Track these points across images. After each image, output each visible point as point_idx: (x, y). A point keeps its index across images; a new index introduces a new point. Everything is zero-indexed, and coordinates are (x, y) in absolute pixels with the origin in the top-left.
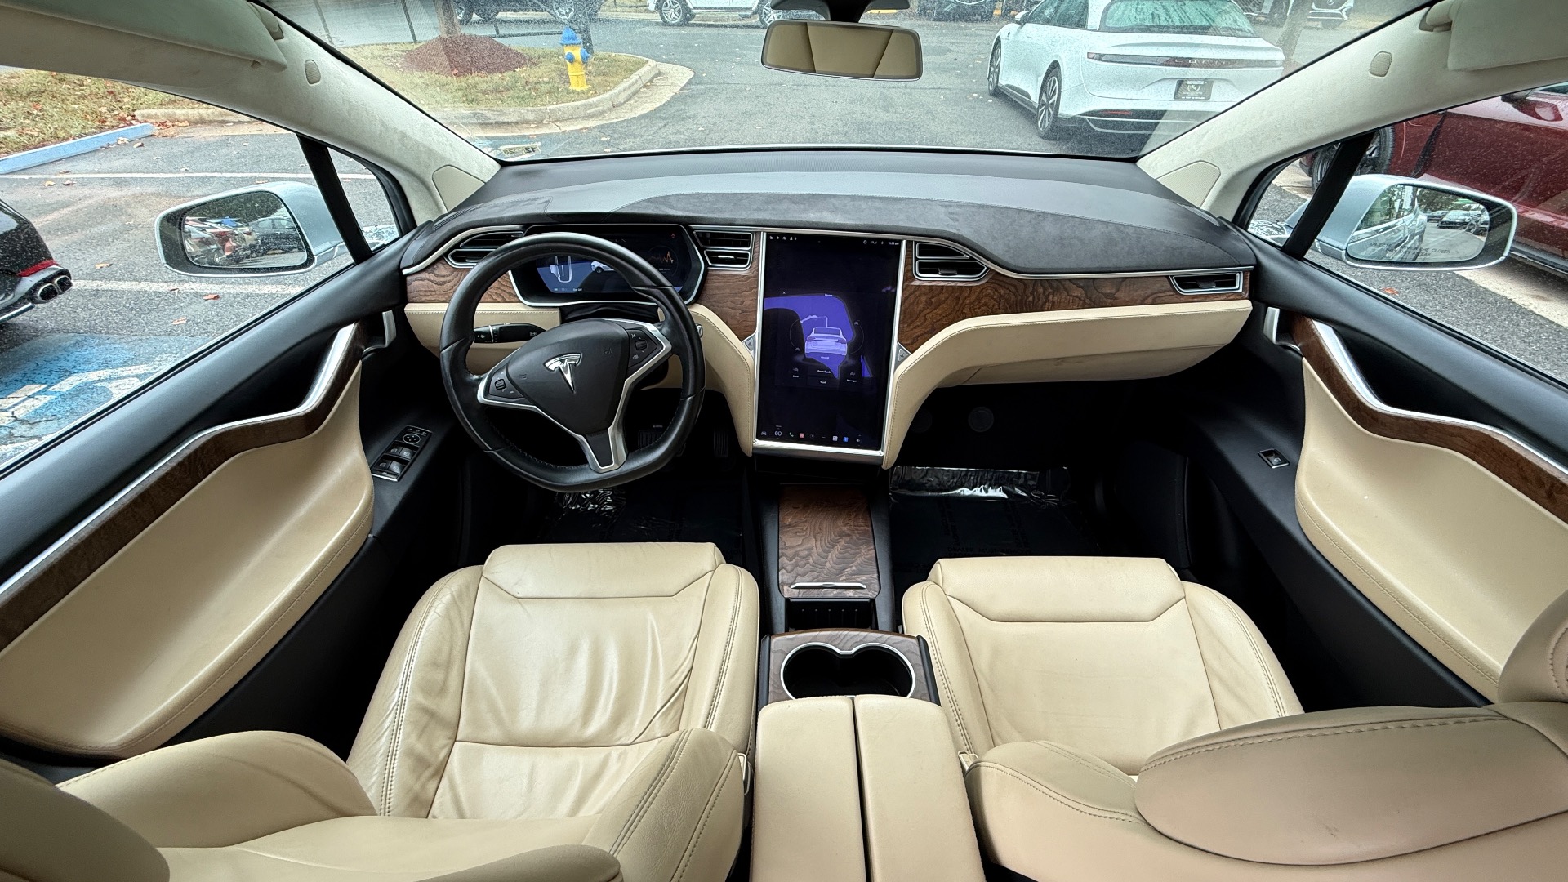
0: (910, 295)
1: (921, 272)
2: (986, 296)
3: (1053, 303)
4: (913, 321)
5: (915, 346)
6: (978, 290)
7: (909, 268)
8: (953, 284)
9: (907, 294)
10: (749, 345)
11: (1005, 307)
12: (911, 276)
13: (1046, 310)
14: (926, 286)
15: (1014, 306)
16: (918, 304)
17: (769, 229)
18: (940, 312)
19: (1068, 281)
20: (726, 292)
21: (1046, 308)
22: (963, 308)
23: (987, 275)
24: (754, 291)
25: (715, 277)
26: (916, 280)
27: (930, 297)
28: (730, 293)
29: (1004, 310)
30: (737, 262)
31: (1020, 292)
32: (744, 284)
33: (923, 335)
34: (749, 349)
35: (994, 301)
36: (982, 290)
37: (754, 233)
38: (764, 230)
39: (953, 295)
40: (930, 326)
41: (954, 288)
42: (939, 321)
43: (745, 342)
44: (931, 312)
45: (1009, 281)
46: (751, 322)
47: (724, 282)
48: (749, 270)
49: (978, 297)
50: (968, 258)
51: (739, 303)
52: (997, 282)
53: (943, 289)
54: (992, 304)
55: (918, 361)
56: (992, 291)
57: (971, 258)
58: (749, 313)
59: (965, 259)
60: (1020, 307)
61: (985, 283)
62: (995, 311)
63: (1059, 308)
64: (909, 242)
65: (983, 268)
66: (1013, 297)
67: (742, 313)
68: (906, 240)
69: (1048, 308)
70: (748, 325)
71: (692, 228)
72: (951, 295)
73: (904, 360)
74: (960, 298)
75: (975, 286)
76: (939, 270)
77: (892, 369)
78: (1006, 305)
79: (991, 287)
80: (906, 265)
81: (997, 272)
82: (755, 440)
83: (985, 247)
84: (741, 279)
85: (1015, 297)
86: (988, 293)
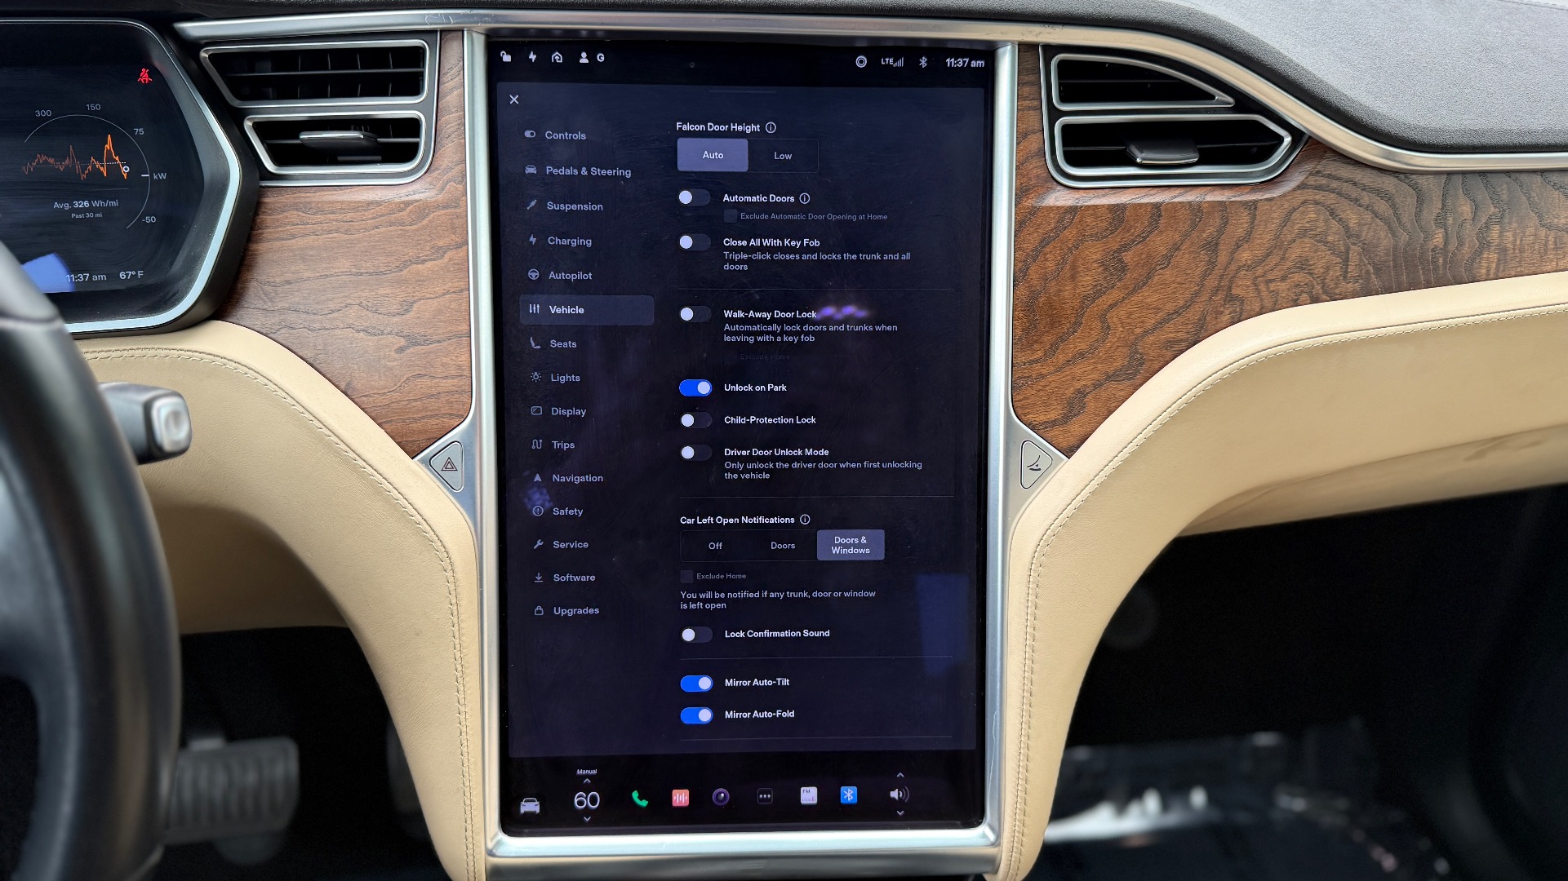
0: (1044, 242)
1: (1072, 160)
2: (1304, 233)
4: (1062, 339)
5: (1075, 428)
6: (1277, 215)
7: (1034, 147)
8: (1191, 197)
9: (1032, 240)
10: (446, 475)
11: (1363, 272)
12: (1038, 176)
13: (1484, 277)
14: (1096, 206)
15: (1389, 266)
16: (1073, 277)
17: (496, 16)
18: (1152, 299)
19: (1538, 178)
20: (337, 271)
21: (1484, 271)
22: (1231, 282)
23: (1299, 163)
24: (450, 259)
25: (284, 212)
26: (1059, 188)
27: (1116, 246)
28: (354, 270)
29: (1361, 281)
30: (379, 158)
31: (1405, 219)
32: (410, 236)
33: (1101, 385)
34: (448, 489)
35: (1329, 253)
36: (1290, 213)
37: (441, 36)
38: (472, 20)
39: (1195, 234)
40: (1124, 350)
41: (1196, 210)
42: (1154, 329)
43: (428, 463)
44: (1124, 299)
45: (1371, 180)
46: (446, 377)
47: (330, 232)
48: (428, 178)
49: (1277, 237)
50: (1229, 104)
51: (394, 308)
52: (1335, 184)
53: (1160, 216)
54: (1321, 264)
55: (1099, 480)
56: (1322, 217)
57: (1244, 102)
58: (437, 344)
59: (1216, 111)
60: (1406, 269)
61: (1294, 190)
62: (1332, 286)
63: (1519, 269)
64: (1026, 50)
65: (1280, 139)
66: (1386, 236)
67: (411, 350)
68: (1013, 43)
69: (1488, 271)
70: (434, 391)
71: (189, 36)
72: (1187, 235)
73: (1041, 484)
74: (1221, 247)
75: (1266, 199)
76: (1134, 150)
77: (997, 521)
78: (1365, 265)
79: (1316, 203)
80: (1022, 136)
81: (1333, 148)
82: (499, 843)
83: (1294, 59)
84: (395, 216)
85: (1390, 235)
86: (1307, 222)
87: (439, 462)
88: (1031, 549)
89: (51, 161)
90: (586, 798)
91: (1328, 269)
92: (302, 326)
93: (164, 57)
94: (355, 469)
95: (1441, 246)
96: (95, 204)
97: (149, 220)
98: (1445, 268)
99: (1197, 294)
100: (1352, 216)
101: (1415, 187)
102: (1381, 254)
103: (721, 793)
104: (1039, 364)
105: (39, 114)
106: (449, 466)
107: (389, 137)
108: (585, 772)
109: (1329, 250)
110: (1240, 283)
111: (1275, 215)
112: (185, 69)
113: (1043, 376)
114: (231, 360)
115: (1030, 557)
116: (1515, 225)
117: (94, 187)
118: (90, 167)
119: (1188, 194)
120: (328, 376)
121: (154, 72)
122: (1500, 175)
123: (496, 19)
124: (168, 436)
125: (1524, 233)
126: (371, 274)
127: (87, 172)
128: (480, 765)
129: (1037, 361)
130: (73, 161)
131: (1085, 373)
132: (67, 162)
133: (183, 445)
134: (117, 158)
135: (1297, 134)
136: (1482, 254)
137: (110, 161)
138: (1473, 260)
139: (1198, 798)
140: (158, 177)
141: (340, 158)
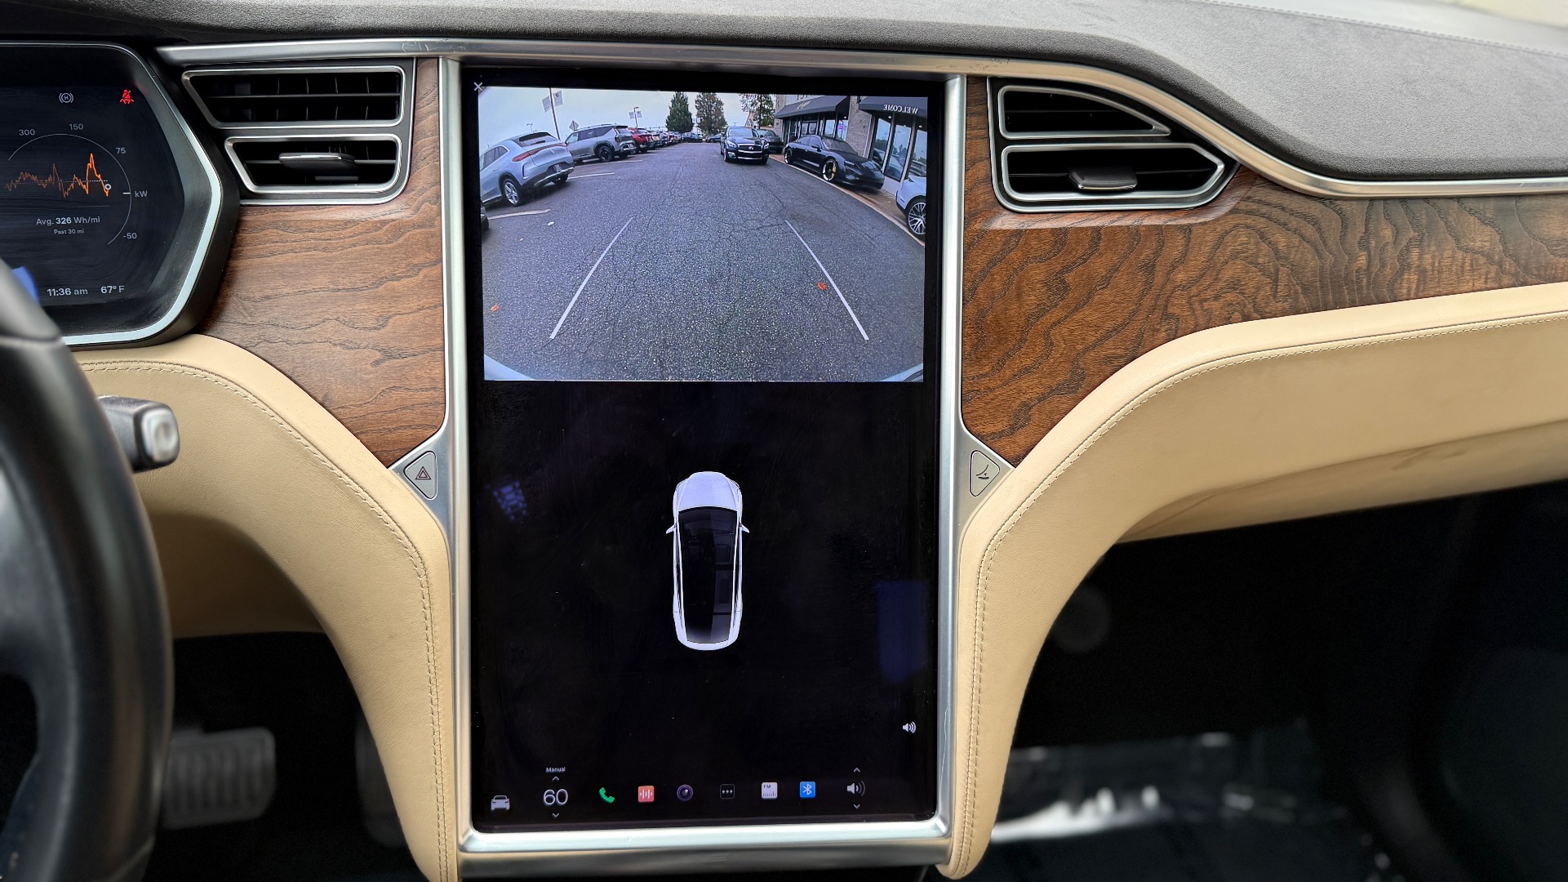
0: (992, 263)
1: (1018, 186)
2: (1235, 256)
3: (1422, 272)
4: (1009, 354)
5: (1021, 438)
6: (1210, 238)
7: (982, 174)
8: (1129, 221)
9: (980, 262)
10: (420, 483)
11: (1292, 291)
12: (985, 201)
13: (1405, 297)
14: (1040, 230)
15: (1316, 287)
16: (1019, 296)
17: (470, 44)
18: (1094, 317)
19: (1455, 204)
20: (315, 287)
21: (1405, 291)
22: (1167, 301)
23: (1231, 188)
24: (425, 276)
25: (263, 230)
26: (1006, 212)
27: (1059, 268)
28: (332, 286)
29: (1290, 300)
30: (356, 178)
31: (1330, 243)
32: (386, 254)
33: (1045, 398)
34: (422, 497)
35: (1260, 274)
36: (1222, 237)
37: (418, 62)
38: (446, 48)
39: (1132, 256)
40: (1067, 366)
41: (1134, 233)
42: (1094, 346)
43: (402, 471)
44: (1066, 317)
45: (1298, 205)
46: (422, 389)
47: (309, 249)
48: (404, 199)
49: (1210, 259)
50: (1166, 133)
51: (370, 324)
52: (1264, 209)
53: (1099, 239)
54: (1252, 284)
55: (1043, 487)
56: (1252, 241)
57: (1180, 131)
58: (412, 358)
59: (1153, 139)
60: (1332, 289)
61: (1227, 214)
62: (1263, 305)
63: (1438, 290)
64: (974, 82)
65: (1214, 167)
66: (1313, 259)
67: (387, 363)
68: (961, 75)
69: (1409, 290)
70: (409, 403)
71: (172, 60)
72: (1125, 257)
73: (990, 490)
74: (1158, 268)
75: (1200, 223)
76: (1076, 177)
77: (948, 526)
78: (1293, 285)
79: (1247, 227)
80: (970, 162)
81: (1263, 175)
82: (470, 838)
83: (1225, 91)
84: (372, 234)
85: (1317, 258)
86: (1239, 245)
87: (412, 472)
88: (979, 556)
89: (34, 178)
90: (555, 795)
91: (1258, 289)
92: (281, 340)
93: (147, 80)
94: (333, 478)
95: (1365, 268)
96: (78, 220)
97: (130, 236)
98: (1368, 289)
99: (1134, 312)
100: (1281, 240)
101: (1340, 213)
102: (1309, 274)
103: (685, 789)
104: (988, 378)
105: (23, 133)
106: (423, 475)
107: (366, 159)
108: (553, 770)
109: (1260, 271)
110: (1176, 302)
111: (1208, 238)
112: (167, 91)
113: (991, 390)
114: (212, 373)
115: (979, 562)
116: (1433, 248)
117: (77, 204)
118: (72, 185)
119: (1128, 218)
120: (306, 388)
121: (136, 93)
122: (1419, 201)
123: (470, 47)
124: (157, 446)
125: (1442, 255)
126: (348, 290)
127: (69, 189)
128: (453, 762)
129: (985, 375)
130: (56, 179)
131: (1031, 387)
132: (49, 180)
133: (170, 456)
134: (99, 176)
135: (1229, 162)
136: (1403, 275)
137: (93, 179)
138: (1395, 281)
139: (1150, 797)
140: (139, 194)
141: (318, 178)
